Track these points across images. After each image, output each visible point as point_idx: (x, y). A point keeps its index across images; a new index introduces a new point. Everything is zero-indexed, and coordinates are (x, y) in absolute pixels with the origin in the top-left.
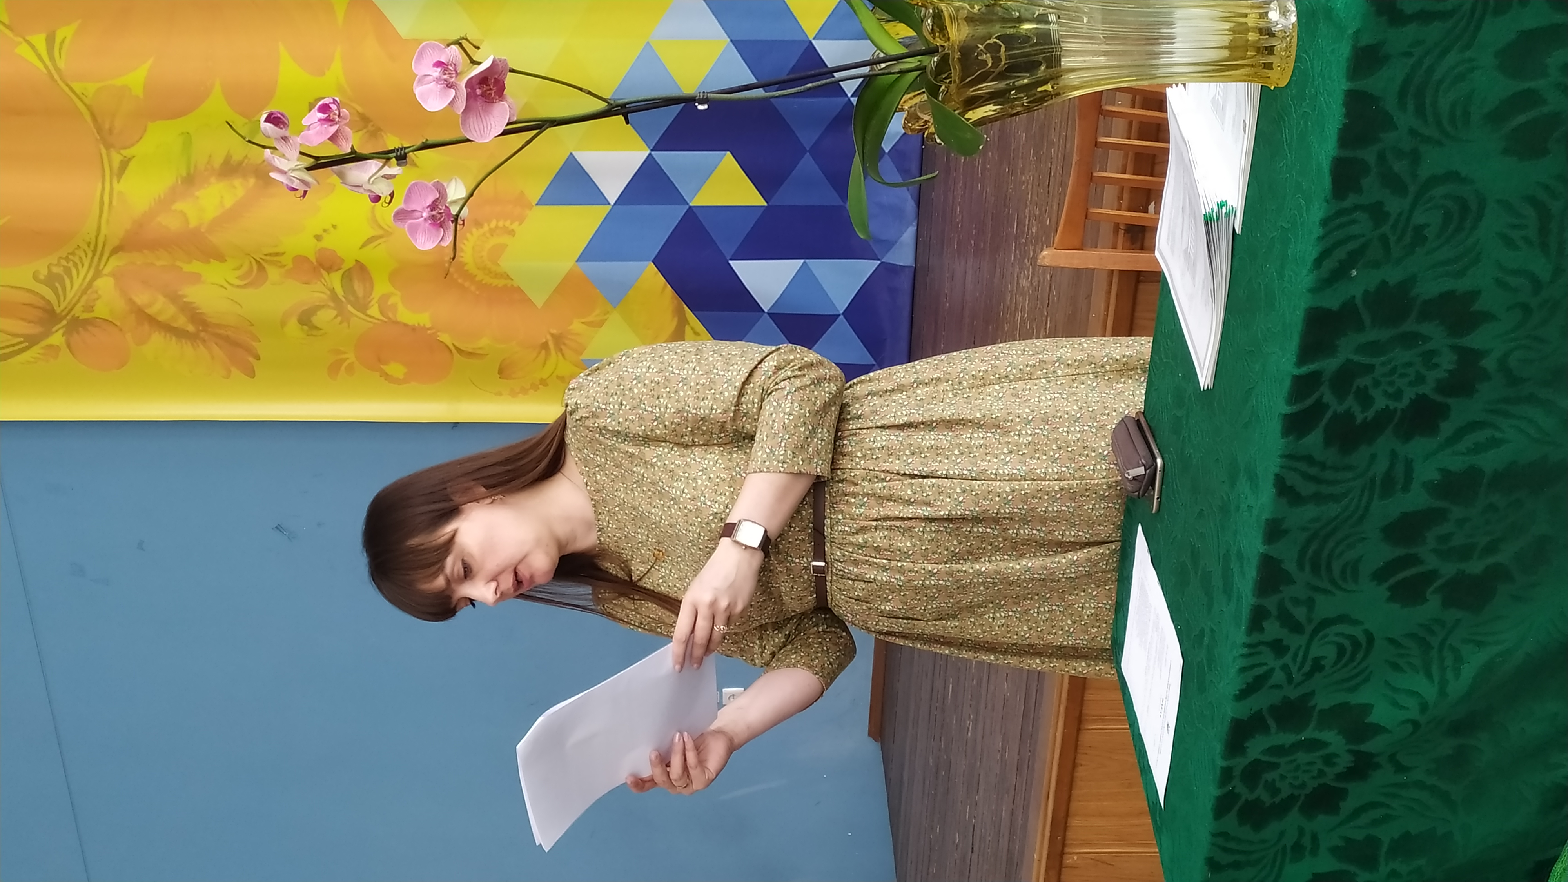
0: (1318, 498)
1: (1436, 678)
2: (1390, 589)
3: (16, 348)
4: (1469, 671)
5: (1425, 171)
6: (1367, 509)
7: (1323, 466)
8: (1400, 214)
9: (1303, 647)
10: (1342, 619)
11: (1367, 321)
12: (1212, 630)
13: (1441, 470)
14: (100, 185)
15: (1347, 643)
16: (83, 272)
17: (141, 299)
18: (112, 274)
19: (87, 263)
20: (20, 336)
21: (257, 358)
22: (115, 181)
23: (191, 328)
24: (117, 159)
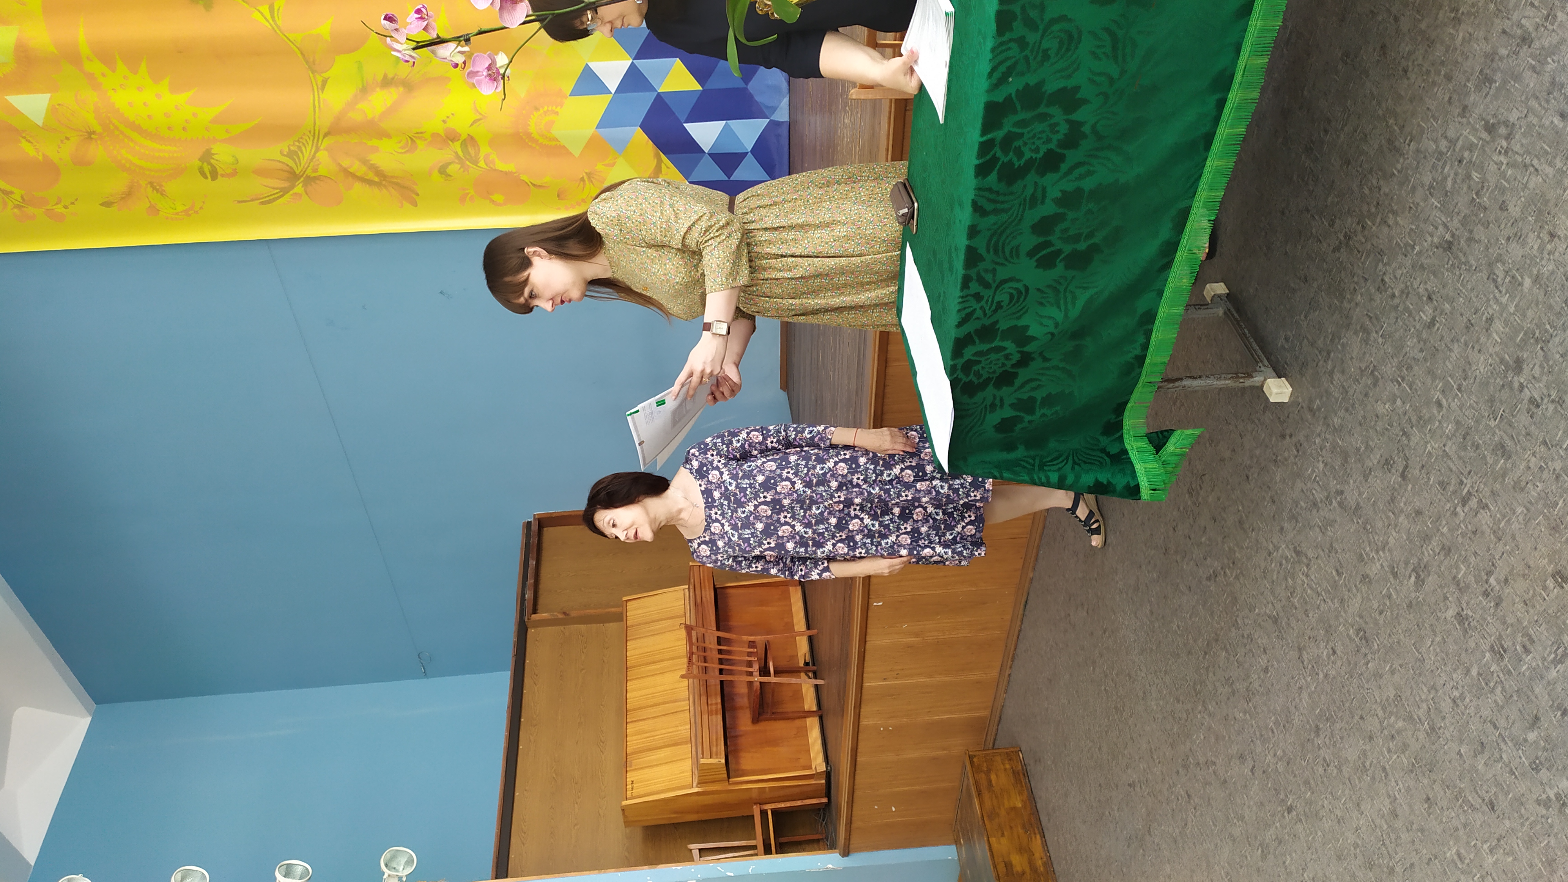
0: (996, 212)
1: (1063, 308)
2: (1037, 261)
3: (276, 196)
4: (1080, 304)
5: (1048, 16)
6: (1022, 215)
7: (998, 193)
8: (1035, 43)
9: (991, 297)
10: (1011, 279)
11: (1019, 108)
12: (944, 292)
13: (1064, 192)
14: (312, 96)
15: (1015, 292)
16: (309, 149)
17: (345, 163)
18: (326, 149)
19: (310, 143)
20: (277, 188)
21: (418, 195)
22: (320, 93)
23: (376, 179)
24: (320, 79)
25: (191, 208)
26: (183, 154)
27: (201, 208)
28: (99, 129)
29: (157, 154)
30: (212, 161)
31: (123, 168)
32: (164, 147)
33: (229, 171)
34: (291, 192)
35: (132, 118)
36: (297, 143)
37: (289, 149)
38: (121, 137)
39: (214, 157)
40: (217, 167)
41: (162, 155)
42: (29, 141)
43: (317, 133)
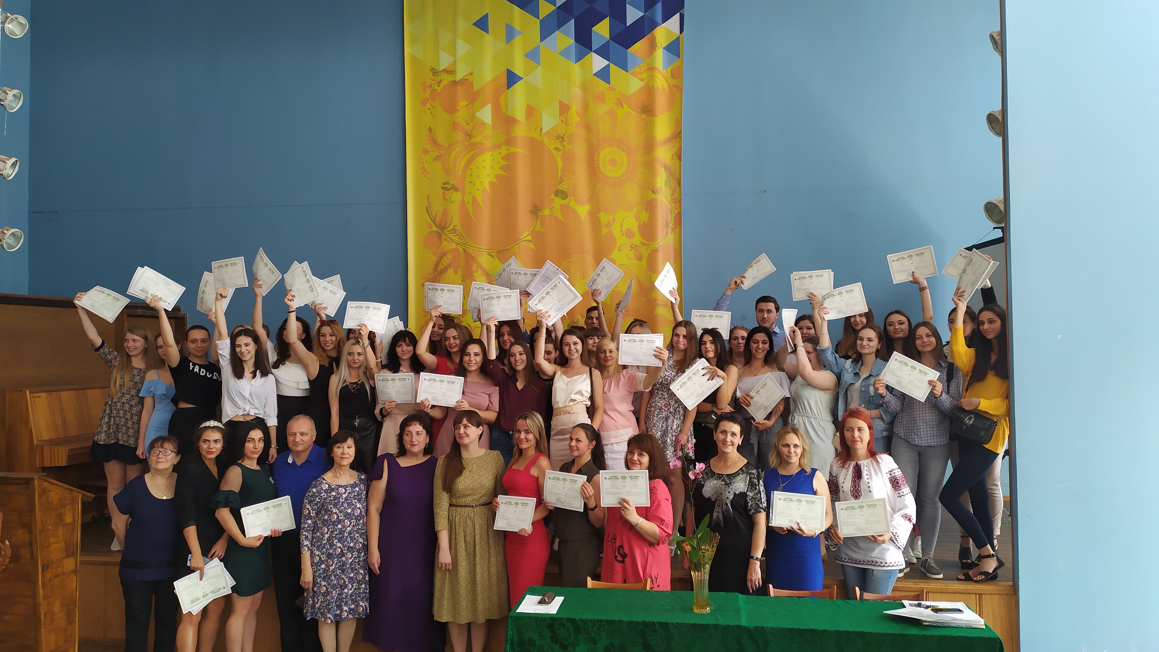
17: (449, 255)
18: (457, 248)
19: (460, 241)
20: (435, 216)
22: (487, 253)
23: (439, 269)
24: (494, 254)
25: (426, 171)
26: (457, 177)
27: (426, 176)
28: (472, 141)
29: (457, 164)
30: (453, 190)
31: (451, 145)
32: (461, 169)
33: (446, 197)
34: (432, 223)
35: (477, 158)
36: (460, 234)
37: (458, 230)
38: (467, 150)
39: (455, 192)
40: (449, 192)
41: (457, 166)
42: (467, 106)
43: (466, 246)
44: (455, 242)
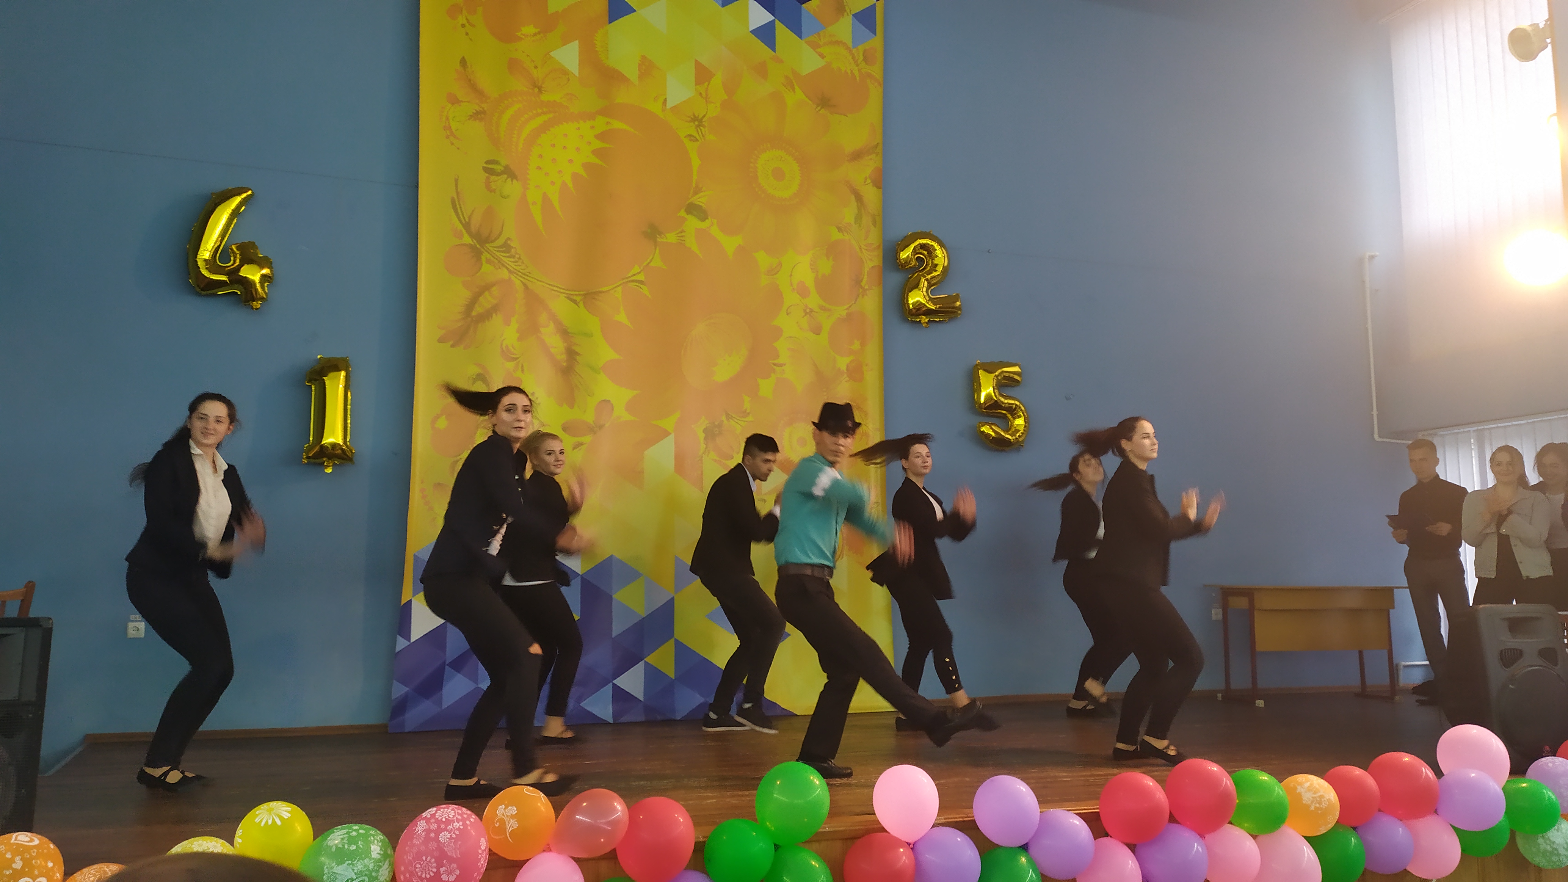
17: (494, 291)
18: (510, 279)
19: (514, 267)
20: (470, 218)
21: (452, 346)
22: (566, 295)
23: (474, 313)
24: (578, 299)
25: (452, 134)
26: (514, 154)
27: (452, 143)
28: (545, 97)
29: (516, 132)
30: (505, 176)
31: (504, 98)
32: (522, 141)
33: (493, 186)
34: (464, 231)
35: (552, 129)
37: (512, 247)
38: (534, 111)
39: (509, 180)
40: (499, 177)
41: (515, 136)
42: (535, 35)
43: (526, 277)
44: (506, 267)
